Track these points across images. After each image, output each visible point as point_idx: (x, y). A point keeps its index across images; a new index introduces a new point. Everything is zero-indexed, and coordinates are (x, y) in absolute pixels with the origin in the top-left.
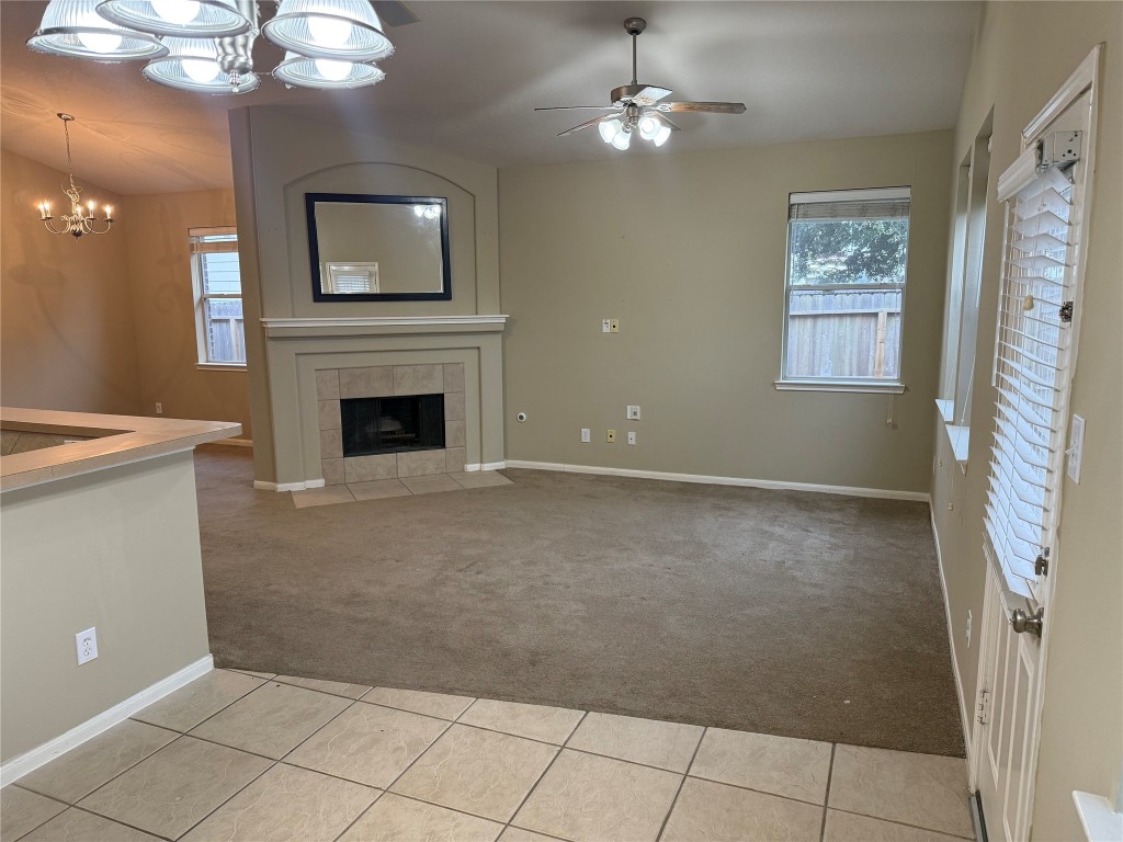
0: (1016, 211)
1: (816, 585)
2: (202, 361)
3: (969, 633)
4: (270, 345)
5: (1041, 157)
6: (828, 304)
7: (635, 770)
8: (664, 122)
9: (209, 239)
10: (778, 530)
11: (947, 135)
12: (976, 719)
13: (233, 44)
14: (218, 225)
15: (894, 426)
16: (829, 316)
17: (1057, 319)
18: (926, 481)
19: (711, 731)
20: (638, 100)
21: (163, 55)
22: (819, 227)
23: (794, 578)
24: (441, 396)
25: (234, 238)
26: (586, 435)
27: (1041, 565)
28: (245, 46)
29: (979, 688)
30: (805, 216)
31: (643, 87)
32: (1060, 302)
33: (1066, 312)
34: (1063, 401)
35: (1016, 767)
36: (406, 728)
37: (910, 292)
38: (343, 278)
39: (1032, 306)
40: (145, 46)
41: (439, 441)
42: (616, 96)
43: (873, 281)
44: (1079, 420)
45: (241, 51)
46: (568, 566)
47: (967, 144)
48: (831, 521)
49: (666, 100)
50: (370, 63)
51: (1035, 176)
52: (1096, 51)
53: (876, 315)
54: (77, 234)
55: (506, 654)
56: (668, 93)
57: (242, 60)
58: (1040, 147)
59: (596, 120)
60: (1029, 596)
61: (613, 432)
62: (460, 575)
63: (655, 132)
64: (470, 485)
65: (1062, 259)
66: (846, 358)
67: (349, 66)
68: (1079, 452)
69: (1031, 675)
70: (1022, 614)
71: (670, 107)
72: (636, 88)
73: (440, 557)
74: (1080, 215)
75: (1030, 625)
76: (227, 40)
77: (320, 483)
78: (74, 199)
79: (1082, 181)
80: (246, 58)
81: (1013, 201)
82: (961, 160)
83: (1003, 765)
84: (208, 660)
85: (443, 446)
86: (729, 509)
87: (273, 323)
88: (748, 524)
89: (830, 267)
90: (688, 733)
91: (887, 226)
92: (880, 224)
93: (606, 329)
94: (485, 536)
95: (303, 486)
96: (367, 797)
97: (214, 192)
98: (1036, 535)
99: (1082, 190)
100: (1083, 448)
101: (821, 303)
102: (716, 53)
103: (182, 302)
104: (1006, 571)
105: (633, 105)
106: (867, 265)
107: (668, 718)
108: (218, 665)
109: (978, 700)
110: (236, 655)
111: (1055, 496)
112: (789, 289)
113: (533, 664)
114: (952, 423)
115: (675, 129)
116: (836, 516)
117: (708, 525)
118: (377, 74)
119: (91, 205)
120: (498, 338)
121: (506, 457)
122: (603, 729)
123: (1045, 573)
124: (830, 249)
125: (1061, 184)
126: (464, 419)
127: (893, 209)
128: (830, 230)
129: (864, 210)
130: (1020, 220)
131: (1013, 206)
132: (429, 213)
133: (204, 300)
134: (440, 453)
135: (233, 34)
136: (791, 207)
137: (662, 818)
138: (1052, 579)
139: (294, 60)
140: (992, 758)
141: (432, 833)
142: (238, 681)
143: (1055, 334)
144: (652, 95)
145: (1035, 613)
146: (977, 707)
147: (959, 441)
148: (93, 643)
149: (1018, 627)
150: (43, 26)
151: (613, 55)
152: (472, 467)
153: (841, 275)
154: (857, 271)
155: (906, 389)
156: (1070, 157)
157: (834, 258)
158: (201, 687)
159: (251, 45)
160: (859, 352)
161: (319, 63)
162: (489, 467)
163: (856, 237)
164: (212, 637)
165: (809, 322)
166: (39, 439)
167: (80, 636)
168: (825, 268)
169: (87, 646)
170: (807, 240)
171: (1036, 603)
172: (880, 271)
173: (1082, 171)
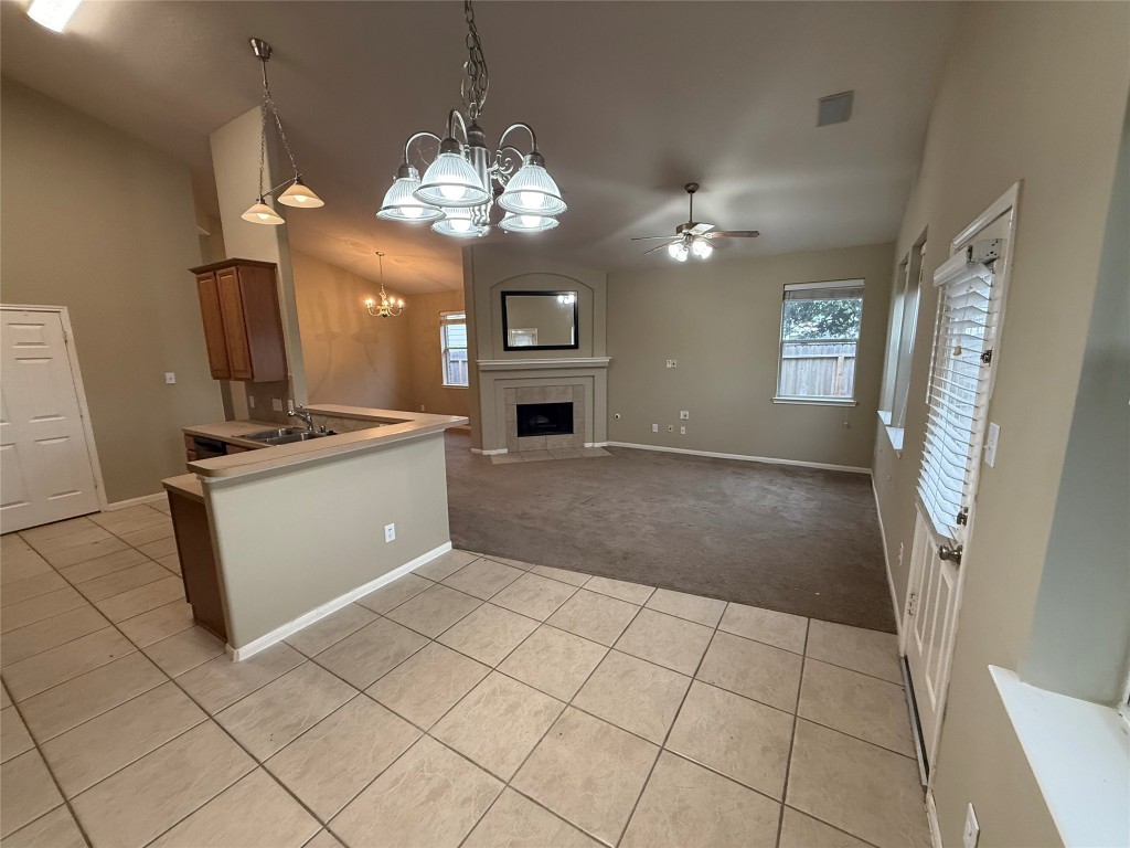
0: (947, 292)
1: (796, 522)
2: (445, 383)
3: (901, 557)
4: (481, 374)
5: (970, 257)
6: (805, 351)
7: (685, 624)
8: (709, 244)
9: (450, 317)
10: (773, 488)
11: (890, 246)
12: (906, 613)
13: (479, 210)
14: (453, 310)
15: (848, 426)
16: (806, 359)
17: (978, 361)
18: (870, 461)
19: (731, 603)
20: (692, 232)
21: (443, 218)
22: (799, 306)
23: (782, 517)
24: (571, 404)
25: (463, 316)
26: (655, 427)
27: (961, 519)
28: (485, 211)
29: (909, 591)
30: (794, 298)
31: (696, 224)
32: (980, 349)
33: (987, 357)
34: (982, 413)
35: (937, 644)
36: (555, 589)
37: (861, 345)
38: (519, 338)
39: (960, 353)
40: (434, 213)
41: (570, 430)
42: (679, 230)
43: (833, 338)
44: (995, 427)
45: (483, 213)
46: (645, 504)
47: (905, 249)
48: (807, 483)
49: (710, 231)
50: (551, 217)
51: (966, 269)
52: (1016, 186)
53: (837, 358)
54: (385, 316)
55: (609, 553)
56: (711, 227)
57: (484, 218)
58: (970, 250)
59: (667, 244)
60: (950, 537)
61: (671, 426)
62: (582, 506)
63: (703, 250)
64: (587, 455)
65: (983, 322)
66: (817, 384)
67: (539, 219)
68: (994, 447)
69: (950, 586)
70: (946, 548)
71: (711, 235)
72: (692, 225)
73: (571, 495)
74: (999, 293)
75: (953, 556)
76: (477, 208)
77: (505, 451)
78: (384, 297)
79: (1001, 272)
80: (486, 217)
81: (943, 286)
82: (900, 260)
83: (926, 641)
84: (449, 544)
85: (571, 432)
86: (744, 475)
87: (483, 362)
88: (754, 483)
89: (807, 329)
90: (717, 605)
91: (844, 303)
92: (840, 303)
93: (669, 366)
94: (595, 484)
95: (497, 452)
96: (532, 626)
97: (453, 292)
98: (958, 499)
99: (1002, 278)
100: (998, 445)
101: (801, 351)
102: (739, 202)
103: (436, 352)
104: (935, 521)
105: (690, 235)
106: (830, 327)
107: (705, 595)
108: (454, 547)
109: (908, 599)
110: (463, 542)
111: (974, 475)
112: (783, 342)
113: (625, 559)
114: (890, 426)
115: (714, 247)
116: (810, 481)
117: (729, 483)
118: (555, 223)
119: (392, 300)
120: (605, 370)
121: (608, 439)
122: (665, 598)
123: (965, 524)
124: (806, 318)
125: (984, 273)
126: (584, 417)
127: (852, 293)
128: (806, 307)
129: (832, 294)
130: (949, 298)
131: (944, 289)
132: (567, 300)
133: (447, 350)
134: (568, 437)
135: (480, 205)
136: (785, 292)
137: (702, 654)
138: (970, 527)
139: (510, 217)
140: (917, 636)
141: (569, 649)
142: (464, 557)
143: (976, 371)
144: (703, 227)
145: (955, 548)
146: (907, 604)
147: (897, 438)
148: (393, 531)
149: (942, 556)
150: (384, 205)
151: (678, 206)
152: (588, 445)
153: (812, 334)
154: (823, 331)
155: (857, 404)
156: (992, 256)
157: (809, 323)
158: (445, 558)
159: (489, 210)
160: (825, 381)
161: (523, 218)
162: (597, 445)
163: (823, 311)
164: (452, 532)
165: (794, 362)
166: (368, 423)
167: (387, 527)
168: (802, 330)
169: (390, 533)
170: (793, 312)
171: (956, 542)
172: (838, 331)
173: (1004, 264)
